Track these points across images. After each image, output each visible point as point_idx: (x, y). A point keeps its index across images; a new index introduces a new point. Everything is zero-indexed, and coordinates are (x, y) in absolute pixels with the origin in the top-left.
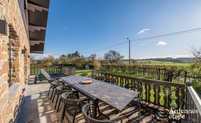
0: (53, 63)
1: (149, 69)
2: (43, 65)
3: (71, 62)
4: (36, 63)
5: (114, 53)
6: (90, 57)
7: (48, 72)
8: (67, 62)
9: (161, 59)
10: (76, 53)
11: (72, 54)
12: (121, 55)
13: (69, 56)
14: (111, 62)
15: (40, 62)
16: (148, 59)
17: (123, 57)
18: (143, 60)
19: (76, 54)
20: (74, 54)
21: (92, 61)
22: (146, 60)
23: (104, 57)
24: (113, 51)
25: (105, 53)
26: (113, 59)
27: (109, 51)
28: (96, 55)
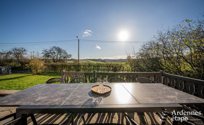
1: (102, 66)
5: (59, 50)
9: (95, 59)
12: (68, 54)
14: (54, 62)
16: (87, 60)
17: (70, 55)
18: (83, 60)
22: (86, 60)
23: (43, 55)
24: (58, 48)
25: (44, 50)
26: (57, 58)
27: (51, 47)
28: (26, 49)
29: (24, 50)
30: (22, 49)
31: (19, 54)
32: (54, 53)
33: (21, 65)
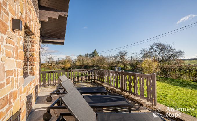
0: (71, 65)
2: (61, 67)
3: (91, 63)
4: (55, 64)
6: (117, 56)
7: (71, 80)
8: (86, 62)
10: (94, 52)
11: (90, 54)
12: (177, 51)
13: (87, 55)
15: (59, 63)
19: (94, 54)
20: (92, 54)
21: (120, 61)
24: (160, 44)
25: (142, 49)
26: (159, 58)
27: (151, 45)
28: (127, 52)
29: (126, 53)
30: (124, 51)
31: (123, 56)
32: (155, 51)
33: (124, 66)
